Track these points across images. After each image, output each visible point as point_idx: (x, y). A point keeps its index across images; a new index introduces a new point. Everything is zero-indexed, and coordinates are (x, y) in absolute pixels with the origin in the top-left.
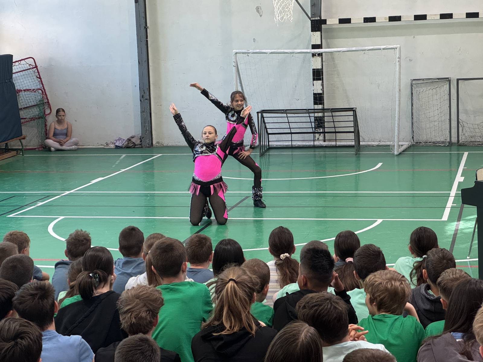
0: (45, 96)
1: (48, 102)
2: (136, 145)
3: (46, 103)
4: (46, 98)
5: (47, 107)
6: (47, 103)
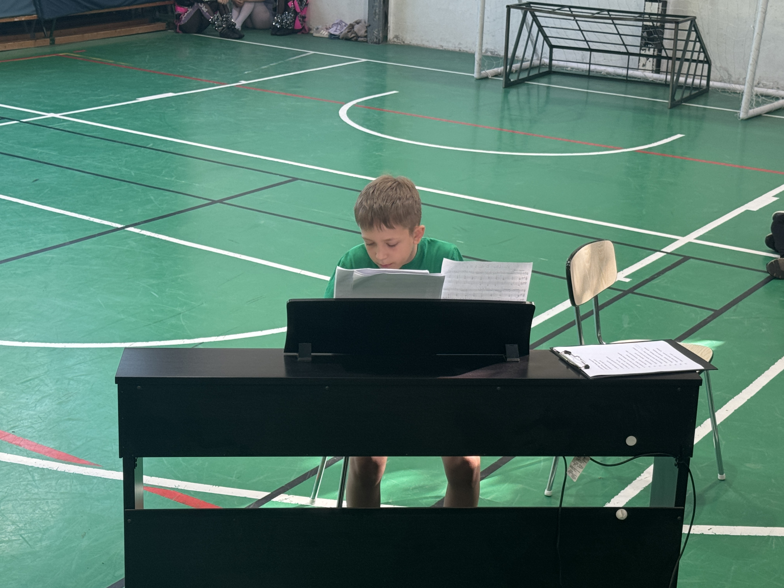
2: (359, 37)
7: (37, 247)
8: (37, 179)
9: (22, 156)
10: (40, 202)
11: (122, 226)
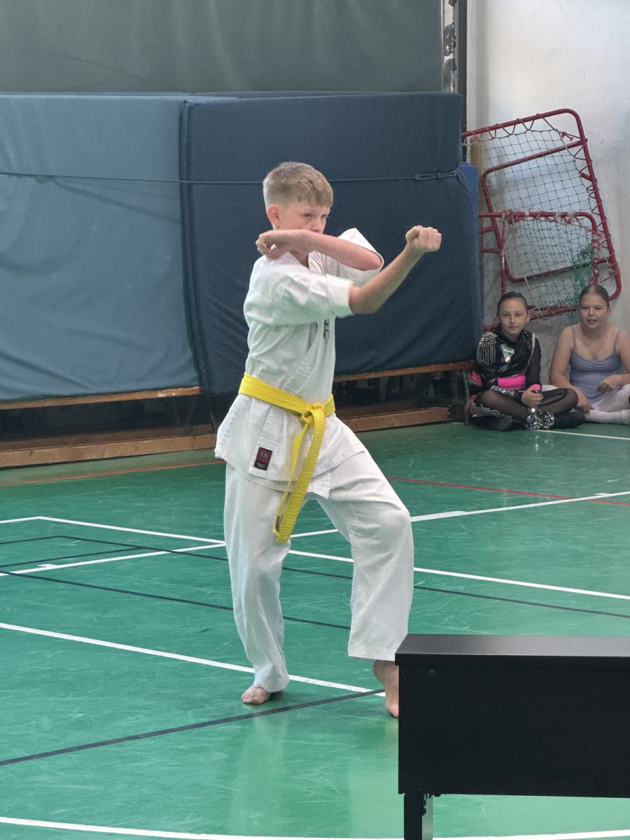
0: (604, 239)
1: (612, 259)
3: (603, 261)
4: (605, 244)
5: (606, 275)
6: (607, 263)
7: (214, 717)
8: (208, 628)
9: (178, 597)
10: (215, 658)
11: (369, 690)
